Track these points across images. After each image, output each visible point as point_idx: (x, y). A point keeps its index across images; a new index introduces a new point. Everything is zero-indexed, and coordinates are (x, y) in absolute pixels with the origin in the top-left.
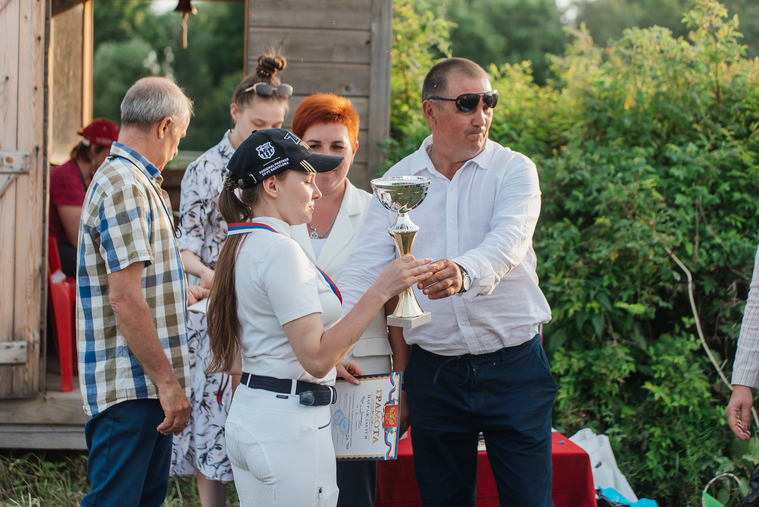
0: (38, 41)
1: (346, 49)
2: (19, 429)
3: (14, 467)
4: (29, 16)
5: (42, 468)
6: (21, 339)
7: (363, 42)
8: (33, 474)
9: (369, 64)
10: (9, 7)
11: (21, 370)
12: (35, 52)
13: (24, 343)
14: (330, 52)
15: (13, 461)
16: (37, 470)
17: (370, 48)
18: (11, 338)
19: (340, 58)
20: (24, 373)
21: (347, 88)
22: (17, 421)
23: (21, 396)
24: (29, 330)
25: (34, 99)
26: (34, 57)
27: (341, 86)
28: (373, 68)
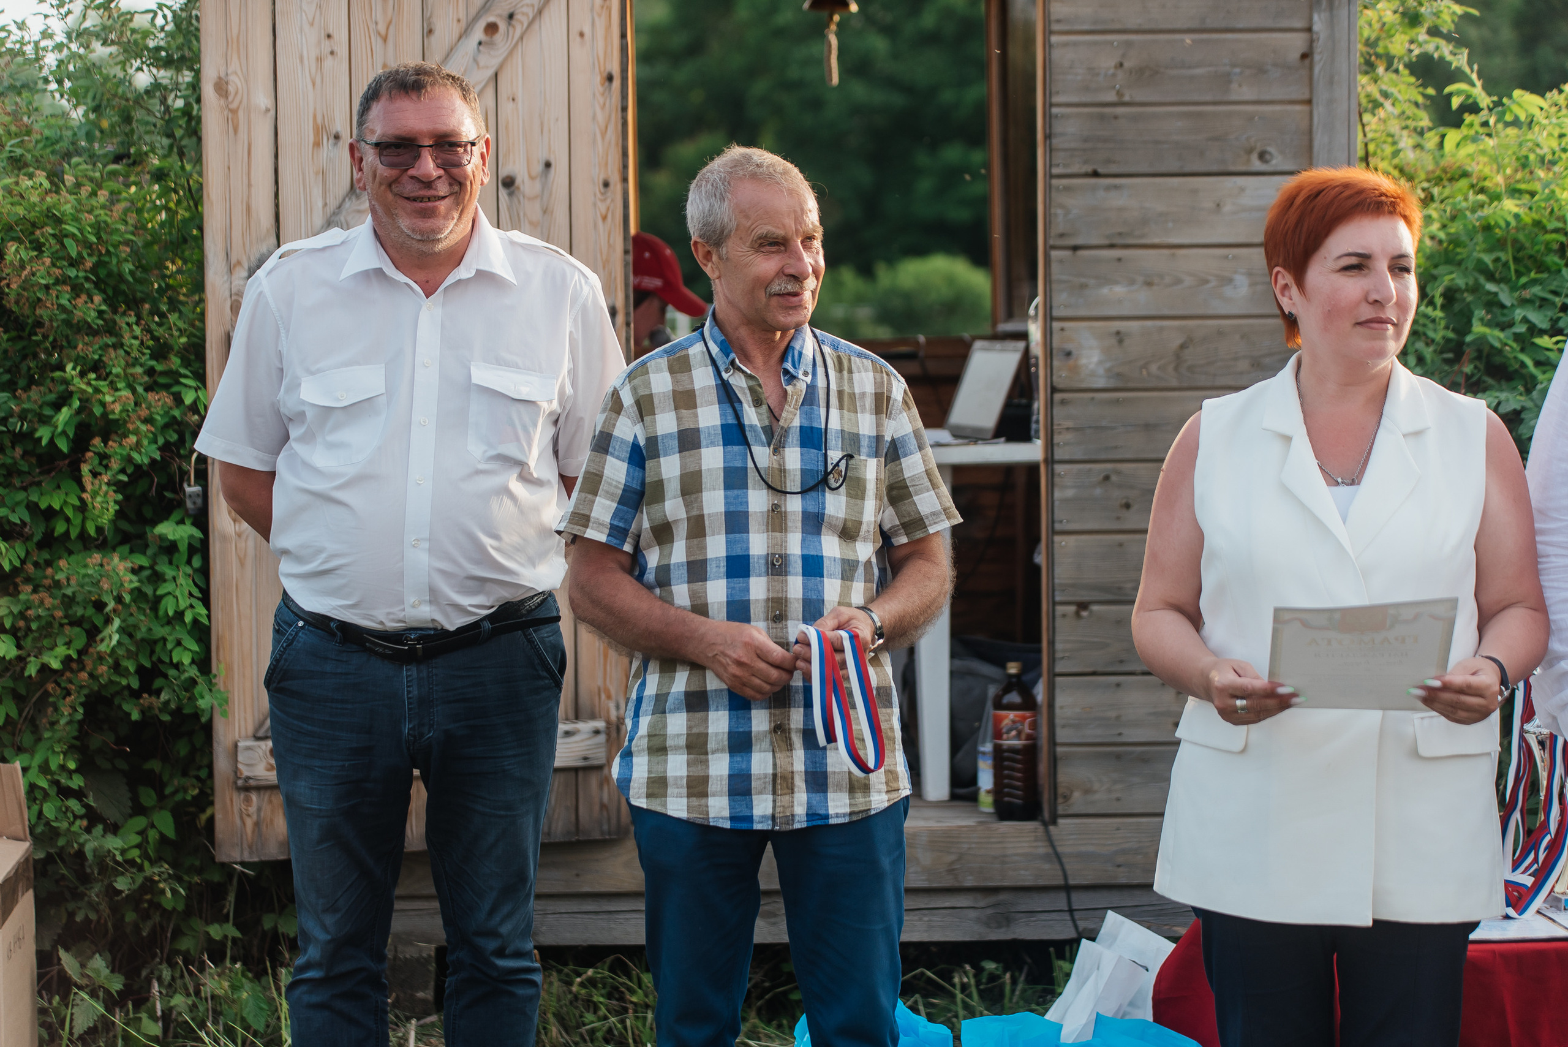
0: (607, 84)
1: (1259, 70)
2: (590, 906)
3: (582, 985)
4: (587, 31)
5: (640, 987)
6: (593, 716)
7: (1294, 55)
8: (622, 999)
9: (1309, 102)
10: (546, 14)
11: (594, 780)
12: (603, 107)
13: (600, 724)
14: (1225, 80)
15: (579, 975)
16: (632, 992)
17: (1311, 68)
18: (571, 714)
19: (1247, 93)
20: (601, 786)
21: (1262, 156)
22: (587, 889)
23: (597, 836)
24: (609, 697)
25: (602, 207)
26: (601, 117)
27: (1250, 151)
28: (1319, 111)
